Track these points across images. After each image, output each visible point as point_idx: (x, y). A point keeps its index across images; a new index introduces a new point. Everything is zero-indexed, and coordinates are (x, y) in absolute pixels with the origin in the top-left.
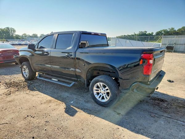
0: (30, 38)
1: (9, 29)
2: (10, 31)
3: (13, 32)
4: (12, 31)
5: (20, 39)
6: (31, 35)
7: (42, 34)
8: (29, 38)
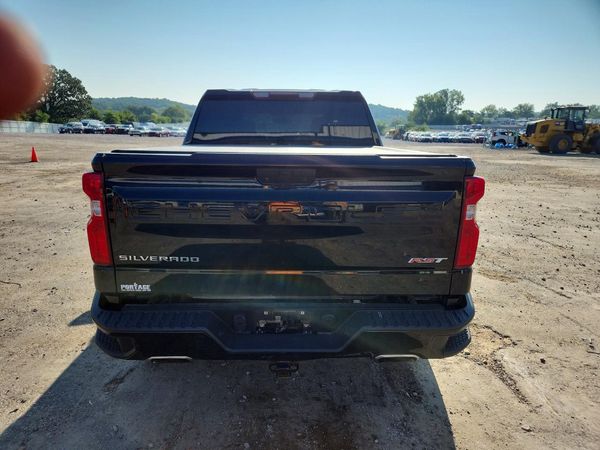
0: (505, 119)
1: (446, 95)
2: (450, 99)
3: (455, 103)
4: (453, 100)
5: (469, 123)
6: (510, 109)
7: (554, 103)
8: (500, 119)
